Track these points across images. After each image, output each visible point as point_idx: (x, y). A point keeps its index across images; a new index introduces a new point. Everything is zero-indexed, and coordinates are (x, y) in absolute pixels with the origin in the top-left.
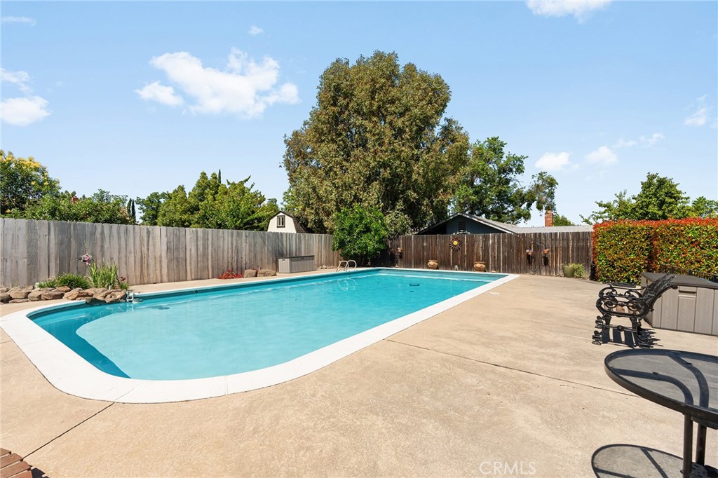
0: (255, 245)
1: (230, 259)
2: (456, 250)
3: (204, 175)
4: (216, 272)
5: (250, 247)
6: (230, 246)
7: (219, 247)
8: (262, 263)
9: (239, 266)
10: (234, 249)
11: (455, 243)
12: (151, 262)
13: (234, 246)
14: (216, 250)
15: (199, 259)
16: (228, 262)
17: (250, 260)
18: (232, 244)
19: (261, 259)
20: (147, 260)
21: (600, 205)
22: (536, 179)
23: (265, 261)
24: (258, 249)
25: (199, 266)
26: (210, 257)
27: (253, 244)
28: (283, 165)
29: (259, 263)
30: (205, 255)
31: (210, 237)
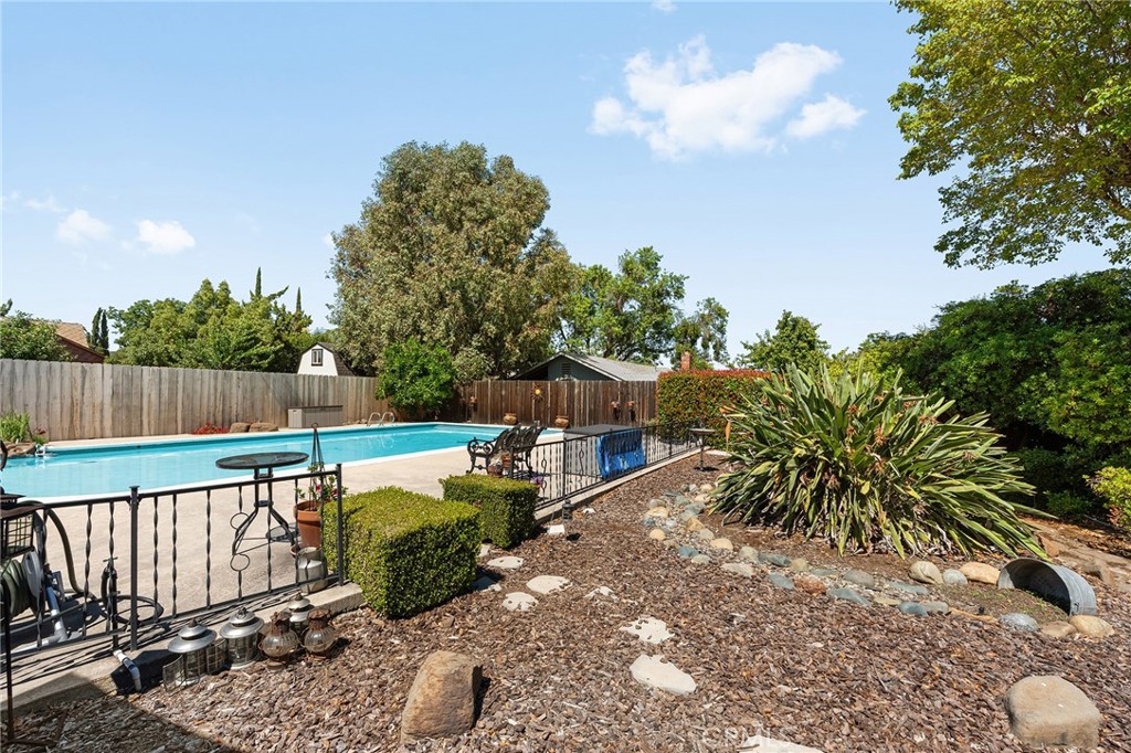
0: (252, 391)
1: (212, 409)
2: (538, 401)
3: (207, 284)
4: (188, 425)
5: (245, 391)
6: (212, 391)
7: (194, 391)
8: (263, 414)
9: (227, 417)
10: (218, 395)
11: (538, 392)
12: (88, 411)
13: (219, 391)
14: (189, 396)
15: (163, 407)
16: (209, 413)
17: (244, 410)
18: (216, 389)
19: (263, 409)
20: (81, 408)
22: (701, 307)
23: (269, 412)
24: (258, 395)
25: (163, 416)
26: (180, 406)
27: (249, 389)
28: (331, 275)
29: (259, 414)
30: (172, 402)
31: (181, 379)
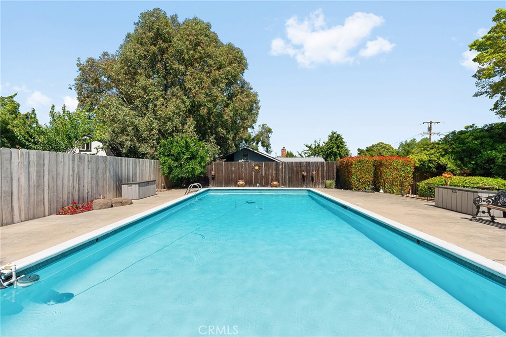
0: (97, 171)
1: (71, 189)
2: (257, 172)
4: (54, 206)
5: (92, 173)
6: (71, 173)
7: (58, 174)
8: (103, 191)
9: (81, 195)
10: (75, 175)
11: (257, 168)
13: (76, 172)
14: (54, 179)
15: (32, 191)
16: (69, 193)
17: (92, 188)
18: (73, 171)
19: (103, 187)
21: (307, 146)
22: (260, 128)
23: (107, 188)
24: (100, 175)
25: (32, 201)
26: (46, 188)
27: (95, 170)
29: (101, 191)
30: (39, 186)
31: (46, 162)
